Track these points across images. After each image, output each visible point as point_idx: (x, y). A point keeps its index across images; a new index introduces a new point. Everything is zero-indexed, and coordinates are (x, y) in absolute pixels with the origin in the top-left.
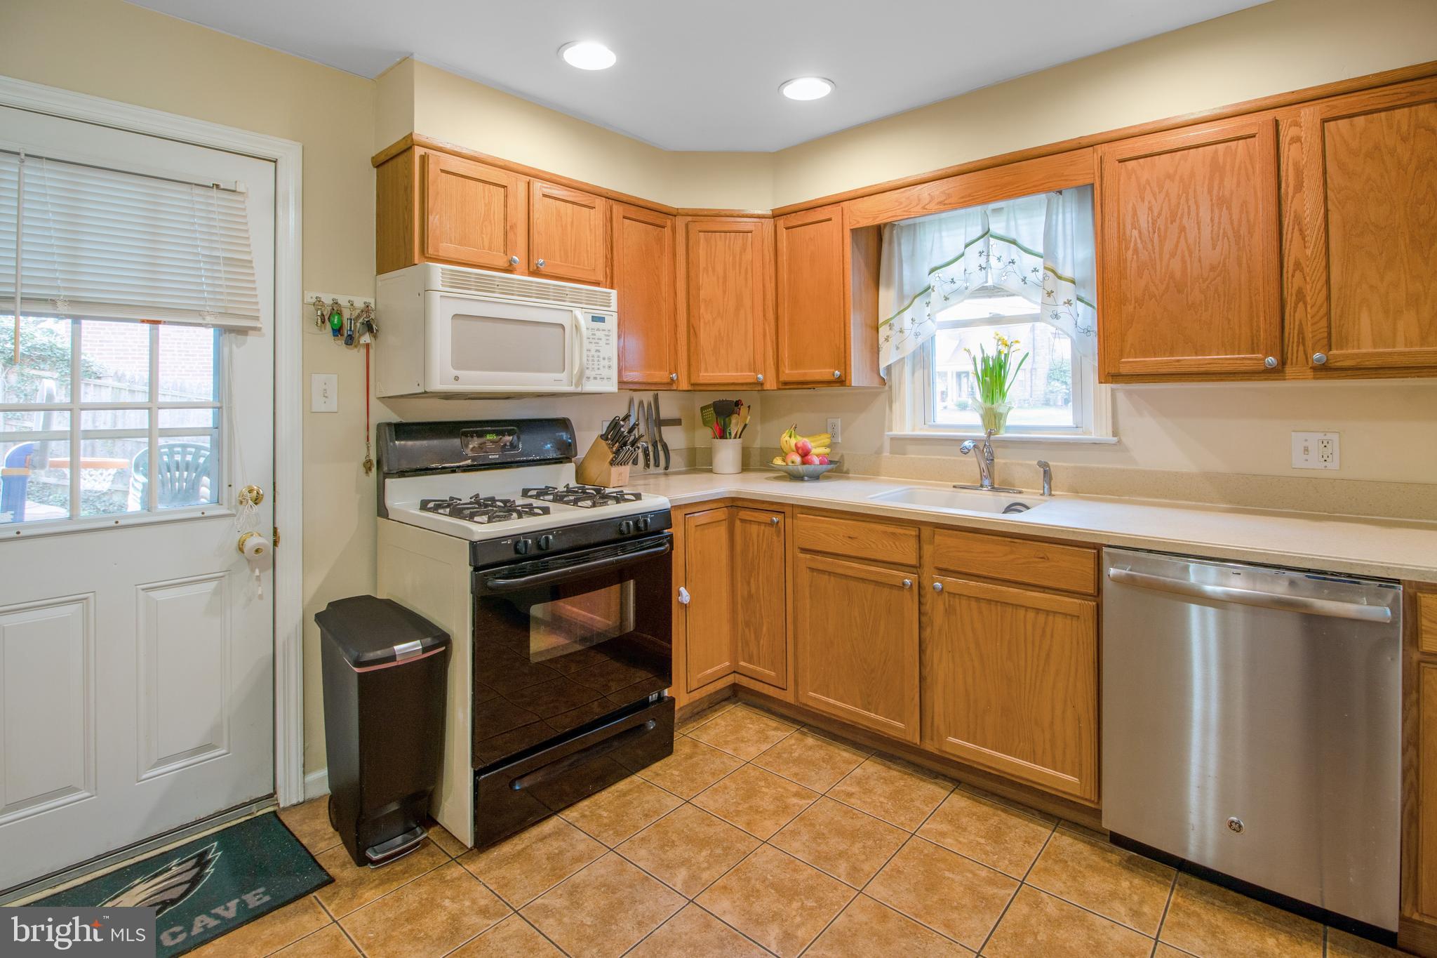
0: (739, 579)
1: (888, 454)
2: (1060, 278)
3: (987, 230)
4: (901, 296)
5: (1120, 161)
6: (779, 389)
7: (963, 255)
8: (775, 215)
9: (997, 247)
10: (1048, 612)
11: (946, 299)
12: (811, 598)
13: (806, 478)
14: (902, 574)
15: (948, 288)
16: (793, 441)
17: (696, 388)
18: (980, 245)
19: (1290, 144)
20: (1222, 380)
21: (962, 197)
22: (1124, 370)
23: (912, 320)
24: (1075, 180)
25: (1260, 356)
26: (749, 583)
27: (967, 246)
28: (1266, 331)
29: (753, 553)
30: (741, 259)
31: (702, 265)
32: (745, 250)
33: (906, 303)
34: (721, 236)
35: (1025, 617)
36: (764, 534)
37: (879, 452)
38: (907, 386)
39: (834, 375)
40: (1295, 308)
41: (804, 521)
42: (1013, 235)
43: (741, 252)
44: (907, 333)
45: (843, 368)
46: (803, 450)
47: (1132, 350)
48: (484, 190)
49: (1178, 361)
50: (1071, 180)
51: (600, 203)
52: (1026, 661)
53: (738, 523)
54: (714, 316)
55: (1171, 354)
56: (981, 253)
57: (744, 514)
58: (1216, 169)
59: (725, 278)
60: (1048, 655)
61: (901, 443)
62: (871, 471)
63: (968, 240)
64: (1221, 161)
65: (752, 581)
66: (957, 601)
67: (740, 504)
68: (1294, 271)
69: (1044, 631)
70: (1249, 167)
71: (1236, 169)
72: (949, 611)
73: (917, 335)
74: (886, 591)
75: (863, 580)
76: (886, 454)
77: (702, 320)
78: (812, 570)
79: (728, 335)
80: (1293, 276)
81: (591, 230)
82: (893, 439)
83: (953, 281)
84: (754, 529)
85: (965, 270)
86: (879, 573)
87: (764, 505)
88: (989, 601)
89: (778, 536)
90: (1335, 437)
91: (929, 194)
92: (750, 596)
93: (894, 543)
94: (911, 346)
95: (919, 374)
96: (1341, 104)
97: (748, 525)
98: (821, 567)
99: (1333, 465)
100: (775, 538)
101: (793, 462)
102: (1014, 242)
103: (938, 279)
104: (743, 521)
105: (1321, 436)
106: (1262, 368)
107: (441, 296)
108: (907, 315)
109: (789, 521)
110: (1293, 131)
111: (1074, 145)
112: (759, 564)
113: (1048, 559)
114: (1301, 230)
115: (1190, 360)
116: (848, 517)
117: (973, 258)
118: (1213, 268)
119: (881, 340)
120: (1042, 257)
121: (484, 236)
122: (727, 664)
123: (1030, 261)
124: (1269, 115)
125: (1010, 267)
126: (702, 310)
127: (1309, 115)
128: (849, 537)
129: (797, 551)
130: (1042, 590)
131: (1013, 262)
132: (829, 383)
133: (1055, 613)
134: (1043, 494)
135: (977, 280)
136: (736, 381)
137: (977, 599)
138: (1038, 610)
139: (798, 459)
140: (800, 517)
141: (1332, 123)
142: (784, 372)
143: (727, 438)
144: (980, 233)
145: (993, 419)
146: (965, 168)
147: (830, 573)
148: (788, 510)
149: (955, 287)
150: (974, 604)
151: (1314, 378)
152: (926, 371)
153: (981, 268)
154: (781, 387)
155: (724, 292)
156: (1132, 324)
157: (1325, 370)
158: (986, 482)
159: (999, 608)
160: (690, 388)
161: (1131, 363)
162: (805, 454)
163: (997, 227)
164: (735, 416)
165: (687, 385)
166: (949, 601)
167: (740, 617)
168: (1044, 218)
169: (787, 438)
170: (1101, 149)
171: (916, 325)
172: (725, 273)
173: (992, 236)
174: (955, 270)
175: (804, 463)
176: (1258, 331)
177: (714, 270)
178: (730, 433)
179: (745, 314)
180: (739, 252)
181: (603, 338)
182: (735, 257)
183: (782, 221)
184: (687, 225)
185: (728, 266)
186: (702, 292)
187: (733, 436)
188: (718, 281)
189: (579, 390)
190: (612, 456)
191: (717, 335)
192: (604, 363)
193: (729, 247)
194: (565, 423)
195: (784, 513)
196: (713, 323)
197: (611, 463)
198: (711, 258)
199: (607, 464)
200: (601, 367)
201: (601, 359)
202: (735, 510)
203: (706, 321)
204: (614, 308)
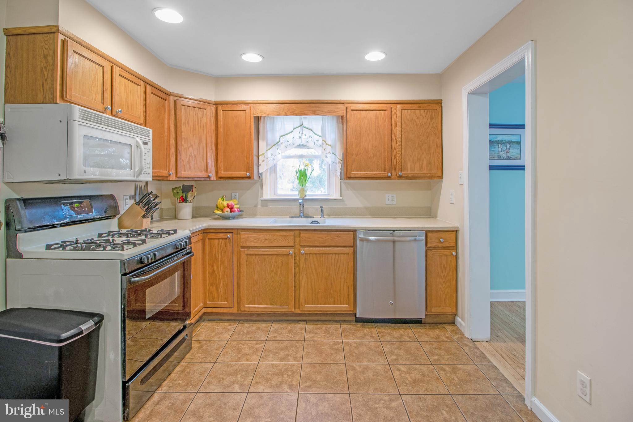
0: (207, 265)
1: (260, 207)
2: (327, 144)
3: (301, 124)
4: (267, 145)
5: (352, 110)
6: (217, 180)
7: (292, 131)
8: (216, 103)
9: (305, 131)
10: (339, 254)
11: (286, 147)
12: (247, 266)
13: (231, 218)
14: (288, 250)
15: (287, 143)
16: (225, 203)
17: (179, 179)
18: (299, 129)
19: (394, 114)
20: (376, 179)
21: (300, 112)
22: (352, 176)
23: (272, 154)
24: (338, 113)
25: (386, 173)
26: (213, 266)
27: (294, 129)
28: (388, 166)
29: (215, 252)
30: (201, 120)
31: (183, 121)
32: (203, 117)
33: (269, 147)
34: (192, 109)
35: (332, 257)
36: (221, 243)
37: (256, 206)
38: (267, 180)
39: (247, 175)
40: (394, 159)
41: (244, 235)
42: (311, 128)
43: (201, 118)
44: (269, 159)
45: (250, 172)
46: (231, 206)
47: (354, 170)
48: (93, 66)
49: (367, 173)
50: (337, 113)
51: (142, 83)
52: (332, 272)
53: (207, 240)
54: (189, 146)
55: (365, 172)
56: (300, 132)
57: (210, 236)
58: (377, 118)
59: (194, 128)
60: (339, 268)
61: (266, 202)
62: (253, 214)
63: (295, 127)
64: (378, 116)
65: (215, 265)
66: (309, 256)
67: (208, 231)
68: (394, 150)
69: (338, 261)
70: (385, 119)
71: (382, 119)
72: (306, 260)
73: (274, 160)
74: (281, 257)
75: (271, 255)
76: (259, 206)
77: (183, 147)
78: (247, 254)
79: (195, 155)
80: (394, 151)
81: (138, 97)
82: (262, 201)
83: (288, 141)
84: (216, 242)
85: (293, 138)
86: (279, 251)
87: (222, 231)
88: (320, 254)
89: (230, 243)
90: (395, 195)
91: (288, 108)
92: (213, 271)
93: (285, 239)
94: (271, 164)
95: (272, 175)
96: (406, 106)
97: (213, 241)
98: (252, 253)
99: (395, 203)
100: (228, 244)
101: (227, 212)
102: (311, 130)
103: (283, 140)
104: (209, 239)
105: (392, 195)
106: (387, 176)
107: (79, 124)
108: (270, 152)
109: (235, 236)
110: (395, 111)
111: (339, 102)
112: (218, 256)
113: (339, 237)
114: (395, 139)
115: (370, 173)
116: (263, 231)
117: (296, 133)
118: (375, 147)
119: (260, 161)
120: (321, 137)
121: (93, 92)
122: (202, 304)
123: (316, 137)
124: (389, 105)
125: (310, 139)
126: (183, 143)
127: (399, 107)
128: (265, 239)
129: (239, 248)
130: (336, 247)
131: (311, 137)
132: (243, 178)
133: (341, 254)
134: (321, 217)
135: (298, 142)
136: (199, 176)
137: (316, 254)
138: (336, 254)
139: (229, 210)
140: (242, 234)
141: (404, 111)
142: (221, 173)
143: (186, 203)
144: (299, 125)
145: (302, 191)
146: (302, 101)
147: (256, 255)
148: (235, 232)
149: (289, 143)
150: (314, 256)
151: (398, 179)
152: (275, 175)
153: (300, 138)
154: (218, 179)
155: (193, 135)
156: (354, 162)
157: (400, 177)
158: (302, 215)
159: (323, 256)
160: (176, 179)
161: (354, 173)
162: (231, 208)
163: (305, 124)
164: (191, 192)
165: (175, 177)
166: (306, 257)
167: (208, 282)
168: (321, 123)
169: (222, 201)
170: (346, 105)
171: (274, 156)
172: (194, 126)
173: (303, 127)
174: (289, 137)
175: (231, 212)
176: (386, 166)
177: (188, 124)
178: (188, 200)
179: (203, 146)
180: (200, 117)
181: (147, 153)
182: (198, 120)
183: (221, 107)
184: (175, 101)
185: (195, 123)
186: (183, 134)
187: (189, 202)
188: (190, 129)
189: (138, 179)
190: (144, 213)
191: (190, 155)
192: (148, 166)
193: (196, 114)
194: (112, 197)
195: (233, 233)
196: (188, 149)
197: (143, 217)
198: (187, 118)
199: (140, 217)
200: (146, 168)
201: (146, 164)
202: (205, 234)
203: (185, 148)
204: (151, 138)
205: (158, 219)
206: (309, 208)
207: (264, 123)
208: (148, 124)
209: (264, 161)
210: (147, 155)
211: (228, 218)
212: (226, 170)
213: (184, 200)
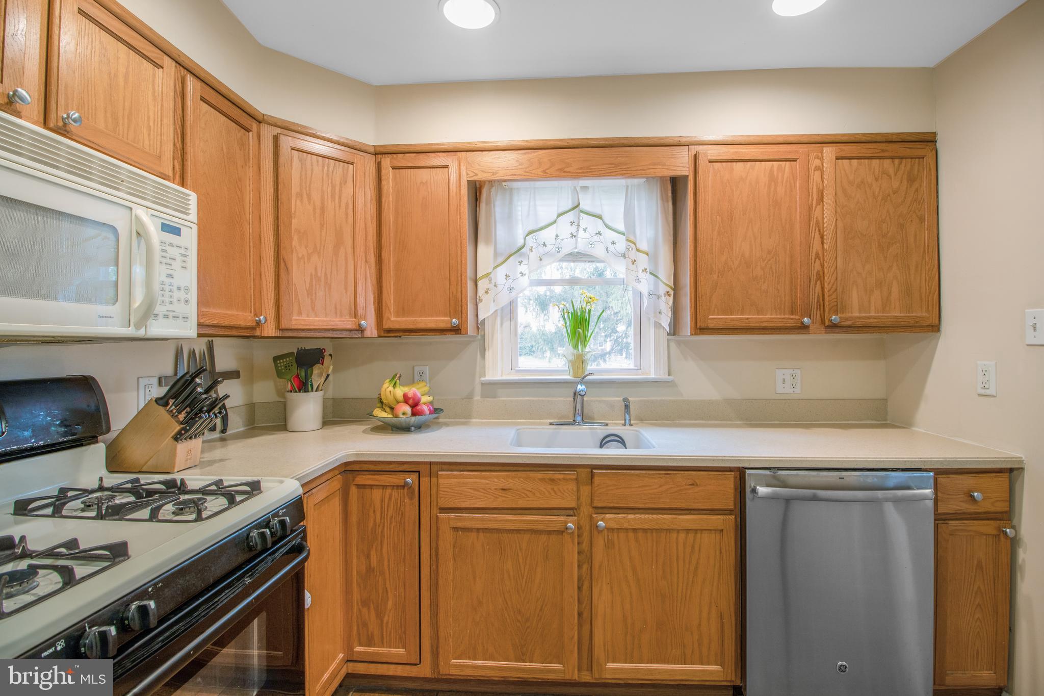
0: (355, 553)
1: (479, 398)
2: (638, 250)
3: (576, 204)
4: (496, 254)
5: (710, 161)
6: (380, 336)
7: (555, 222)
8: (378, 151)
9: (585, 221)
10: (696, 531)
11: (541, 260)
12: (455, 559)
13: (413, 429)
14: (562, 518)
15: (542, 250)
16: (400, 392)
17: (285, 335)
18: (570, 216)
19: (814, 171)
20: (772, 334)
21: (581, 169)
22: (711, 324)
23: (506, 275)
24: (675, 170)
25: (797, 317)
26: (368, 557)
27: (560, 215)
28: (801, 299)
29: (375, 521)
30: (340, 191)
31: (295, 188)
32: (345, 183)
33: (500, 260)
34: (317, 161)
35: (677, 539)
36: (390, 498)
37: (470, 396)
38: (498, 338)
39: (451, 323)
40: (816, 284)
41: (447, 480)
42: (597, 211)
43: (341, 183)
44: (500, 287)
45: (460, 316)
46: (414, 399)
47: (716, 309)
49: (748, 319)
50: (672, 170)
51: (169, 64)
52: (678, 577)
53: (354, 490)
54: (310, 252)
55: (742, 314)
56: (572, 223)
57: (362, 479)
58: (772, 179)
59: (323, 209)
60: (696, 568)
61: (492, 388)
62: (463, 416)
63: (561, 211)
64: (775, 173)
65: (373, 553)
66: (615, 535)
67: (356, 467)
68: (815, 259)
69: (693, 547)
70: (792, 182)
71: (784, 182)
72: (609, 545)
73: (511, 290)
74: (544, 538)
75: (518, 531)
76: (477, 398)
77: (294, 255)
78: (456, 529)
79: (326, 274)
80: (815, 262)
81: (155, 98)
82: (483, 384)
83: (544, 245)
84: (377, 494)
85: (557, 236)
86: (537, 521)
87: (391, 466)
88: (645, 531)
89: (411, 498)
90: (798, 372)
91: (550, 160)
92: (370, 570)
93: (553, 489)
94: (504, 300)
95: (507, 324)
96: (848, 150)
97: (368, 491)
98: (468, 525)
99: (798, 390)
100: (407, 501)
101: (404, 414)
102: (600, 217)
103: (535, 241)
104: (359, 486)
105: (791, 371)
106: (799, 325)
108: (501, 272)
109: (425, 480)
110: (817, 162)
111: (676, 141)
112: (382, 531)
113: (697, 485)
114: (819, 231)
115: (754, 317)
116: (498, 468)
117: (564, 227)
118: (769, 252)
119: (481, 292)
120: (624, 234)
122: (341, 655)
123: (609, 235)
124: (802, 149)
125: (596, 238)
126: (295, 242)
127: (829, 152)
128: (503, 489)
129: (435, 511)
130: (688, 512)
131: (599, 233)
132: (442, 331)
133: (702, 530)
134: (624, 425)
135: (568, 247)
136: (335, 327)
137: (635, 531)
138: (688, 531)
139: (408, 409)
140: (442, 475)
141: (840, 161)
142: (388, 319)
143: (308, 392)
144: (570, 206)
145: (579, 362)
146: (584, 143)
147: (478, 530)
148: (424, 470)
149: (546, 249)
150: (631, 535)
152: (513, 323)
153: (573, 236)
154: (383, 334)
155: (322, 225)
156: (716, 289)
157: (833, 327)
158: (579, 419)
159: (654, 534)
160: (278, 335)
161: (715, 318)
162: (414, 404)
163: (585, 205)
164: (319, 365)
165: (274, 330)
166: (608, 536)
167: (356, 596)
168: (622, 202)
169: (391, 388)
170: (694, 149)
171: (511, 281)
172: (323, 203)
173: (582, 211)
174: (547, 235)
175: (414, 414)
176: (796, 299)
177: (309, 198)
178: (312, 385)
179: (346, 253)
180: (338, 183)
181: (179, 259)
182: (333, 187)
183: (388, 159)
184: (276, 139)
185: (326, 197)
186: (294, 221)
187: (315, 388)
188: (314, 209)
189: (141, 333)
190: (178, 428)
191: (313, 273)
192: (182, 295)
193: (328, 175)
194: (86, 384)
195: (419, 472)
196: (309, 259)
197: (177, 438)
198: (305, 183)
199: (168, 440)
200: (175, 300)
201: (175, 288)
202: (350, 476)
203: (300, 256)
204: (193, 216)
205: (242, 429)
206: (595, 402)
207: (488, 203)
208: (189, 180)
209: (489, 292)
210: (177, 265)
211: (404, 429)
212: (402, 311)
213: (303, 386)
